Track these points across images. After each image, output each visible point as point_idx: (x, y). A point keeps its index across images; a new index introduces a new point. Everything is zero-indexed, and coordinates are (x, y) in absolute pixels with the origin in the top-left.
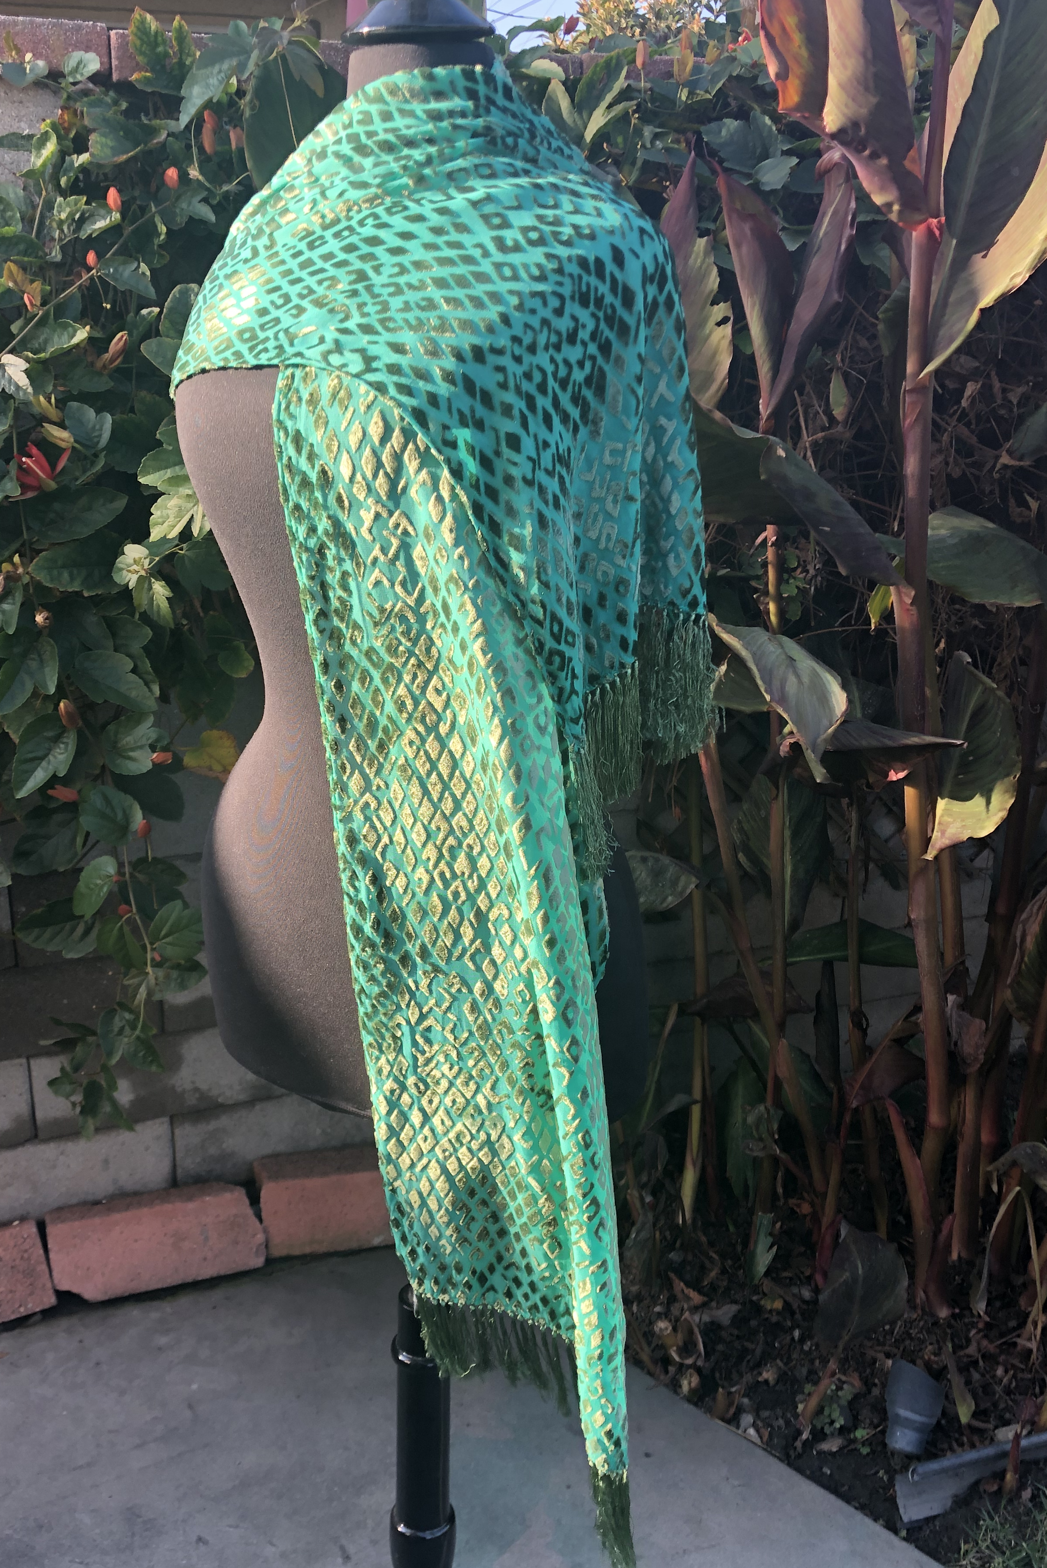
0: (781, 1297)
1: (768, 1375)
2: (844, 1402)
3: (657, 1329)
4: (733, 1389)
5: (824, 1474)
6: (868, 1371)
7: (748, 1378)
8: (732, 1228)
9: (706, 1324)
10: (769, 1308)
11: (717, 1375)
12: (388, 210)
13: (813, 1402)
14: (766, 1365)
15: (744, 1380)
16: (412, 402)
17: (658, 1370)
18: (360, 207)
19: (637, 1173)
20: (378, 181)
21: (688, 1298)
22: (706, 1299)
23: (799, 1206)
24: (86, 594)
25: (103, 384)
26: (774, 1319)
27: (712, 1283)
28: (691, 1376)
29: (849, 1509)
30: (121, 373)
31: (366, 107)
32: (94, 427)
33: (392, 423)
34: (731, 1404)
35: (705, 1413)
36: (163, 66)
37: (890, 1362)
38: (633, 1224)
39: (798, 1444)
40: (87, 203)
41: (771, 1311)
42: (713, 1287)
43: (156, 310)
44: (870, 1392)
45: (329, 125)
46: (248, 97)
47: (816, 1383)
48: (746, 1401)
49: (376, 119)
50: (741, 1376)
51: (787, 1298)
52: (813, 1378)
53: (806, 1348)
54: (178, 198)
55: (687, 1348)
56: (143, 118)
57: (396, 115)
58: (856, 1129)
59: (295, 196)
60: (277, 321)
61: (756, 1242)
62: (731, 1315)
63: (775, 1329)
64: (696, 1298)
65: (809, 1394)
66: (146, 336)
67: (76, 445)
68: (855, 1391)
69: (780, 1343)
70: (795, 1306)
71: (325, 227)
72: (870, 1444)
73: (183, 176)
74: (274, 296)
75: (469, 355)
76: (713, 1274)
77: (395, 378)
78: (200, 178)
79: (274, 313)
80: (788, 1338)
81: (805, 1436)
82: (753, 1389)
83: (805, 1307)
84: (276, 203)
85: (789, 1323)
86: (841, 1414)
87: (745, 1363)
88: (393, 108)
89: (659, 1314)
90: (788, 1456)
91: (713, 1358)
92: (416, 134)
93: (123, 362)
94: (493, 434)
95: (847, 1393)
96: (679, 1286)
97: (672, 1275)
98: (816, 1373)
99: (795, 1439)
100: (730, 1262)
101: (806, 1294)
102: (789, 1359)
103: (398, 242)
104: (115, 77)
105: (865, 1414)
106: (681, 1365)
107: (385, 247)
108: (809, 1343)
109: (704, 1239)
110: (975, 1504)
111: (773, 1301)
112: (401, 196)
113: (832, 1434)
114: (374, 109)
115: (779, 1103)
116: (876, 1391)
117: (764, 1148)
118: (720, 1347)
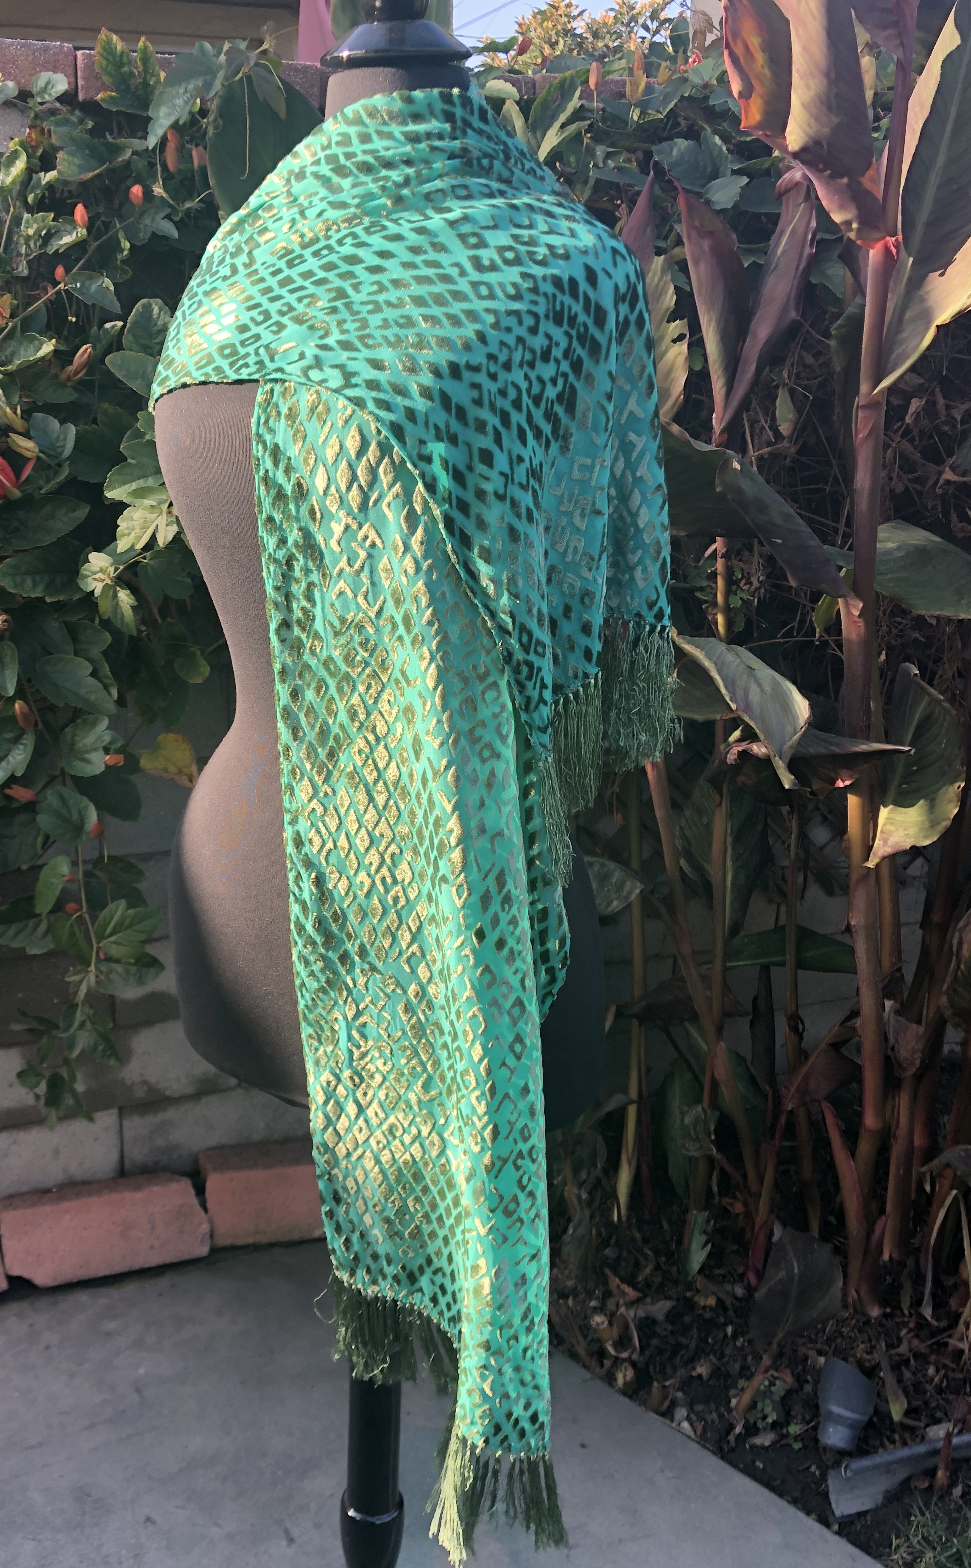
0: (714, 1293)
1: (702, 1370)
2: (777, 1398)
3: (593, 1323)
4: (667, 1383)
5: (757, 1468)
6: (800, 1367)
7: (681, 1373)
8: (666, 1225)
9: (641, 1319)
10: (702, 1303)
11: (651, 1368)
12: (367, 230)
13: (747, 1398)
14: (699, 1360)
15: (678, 1374)
16: (392, 417)
17: (594, 1363)
18: (339, 226)
19: (576, 1172)
20: (357, 201)
21: (624, 1294)
22: (640, 1295)
23: (731, 1205)
24: (48, 600)
25: (67, 396)
26: (708, 1315)
27: (646, 1280)
28: (626, 1369)
29: (782, 1503)
30: (84, 386)
31: (344, 128)
32: (58, 436)
33: (368, 437)
34: (665, 1398)
35: (640, 1405)
36: (129, 86)
37: (822, 1360)
38: (569, 1220)
39: (732, 1438)
40: (54, 220)
41: (704, 1307)
42: (648, 1285)
43: (120, 324)
44: (802, 1388)
45: (308, 147)
46: (211, 118)
47: (749, 1378)
48: (680, 1394)
49: (355, 140)
50: (675, 1370)
51: (720, 1295)
52: (746, 1373)
53: (738, 1344)
54: (142, 214)
55: (622, 1342)
56: (108, 137)
57: (375, 137)
58: (790, 1130)
59: (274, 215)
60: (257, 337)
61: (690, 1240)
62: (665, 1310)
63: (709, 1326)
64: (632, 1293)
65: (743, 1389)
66: (108, 351)
67: (41, 455)
68: (787, 1387)
69: (713, 1339)
70: (728, 1304)
71: (304, 246)
72: (802, 1440)
73: (148, 193)
74: (254, 313)
75: (445, 371)
76: (648, 1270)
77: (374, 394)
78: (164, 195)
79: (255, 330)
80: (721, 1335)
81: (738, 1430)
82: (686, 1385)
83: (738, 1304)
84: (254, 222)
85: (722, 1320)
86: (773, 1409)
87: (678, 1358)
88: (371, 131)
89: (595, 1308)
90: (721, 1450)
91: (647, 1353)
92: (394, 156)
93: (86, 375)
94: (466, 448)
95: (779, 1389)
96: (614, 1282)
97: (607, 1271)
98: (749, 1369)
99: (728, 1433)
100: (663, 1259)
101: (739, 1291)
102: (722, 1356)
103: (377, 261)
104: (81, 96)
105: (797, 1409)
106: (617, 1359)
107: (364, 265)
108: (742, 1340)
109: (638, 1236)
110: (906, 1500)
111: (707, 1298)
112: (380, 216)
113: (765, 1429)
114: (353, 131)
115: (715, 1104)
116: (808, 1388)
117: (701, 1147)
118: (655, 1342)
